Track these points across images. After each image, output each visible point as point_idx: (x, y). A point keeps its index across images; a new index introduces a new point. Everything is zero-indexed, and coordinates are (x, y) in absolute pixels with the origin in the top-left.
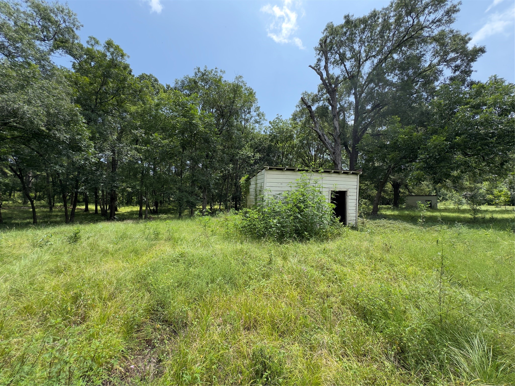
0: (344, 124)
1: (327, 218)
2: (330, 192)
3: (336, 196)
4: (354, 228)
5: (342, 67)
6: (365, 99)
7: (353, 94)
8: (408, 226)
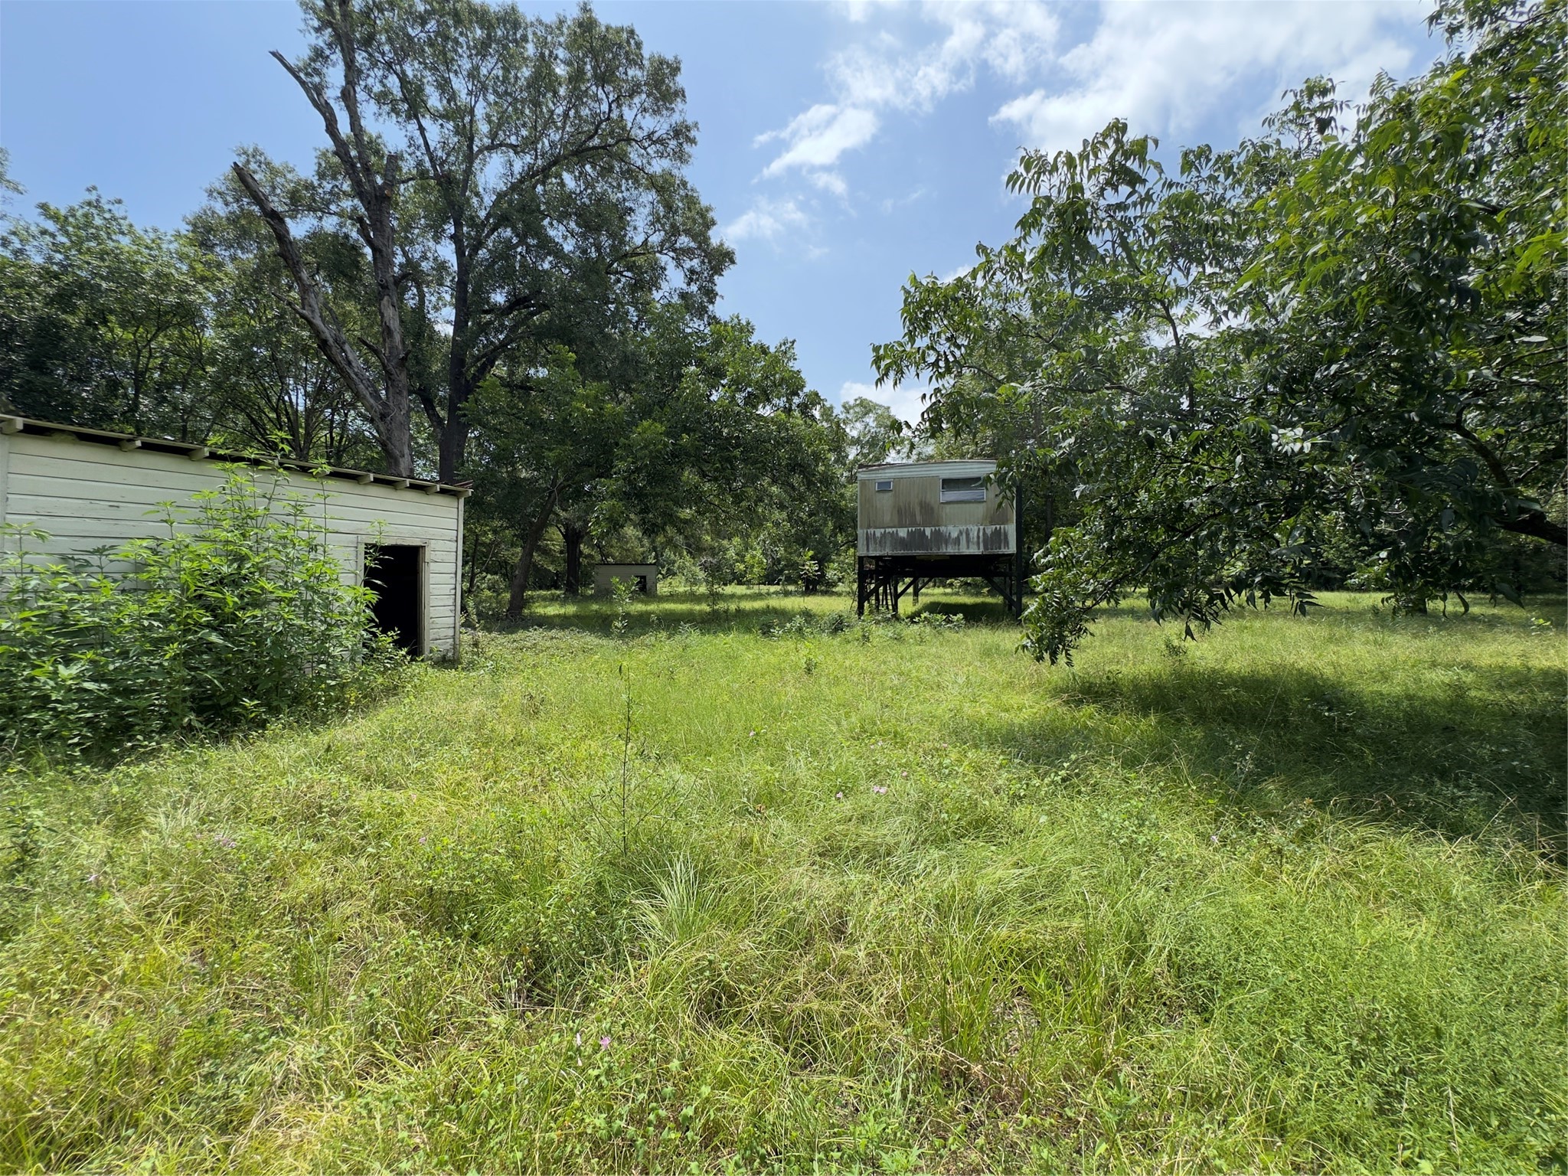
0: (418, 325)
1: (347, 640)
2: (362, 549)
3: (382, 562)
4: (446, 662)
5: (413, 126)
6: (487, 268)
7: (452, 237)
8: (591, 639)
